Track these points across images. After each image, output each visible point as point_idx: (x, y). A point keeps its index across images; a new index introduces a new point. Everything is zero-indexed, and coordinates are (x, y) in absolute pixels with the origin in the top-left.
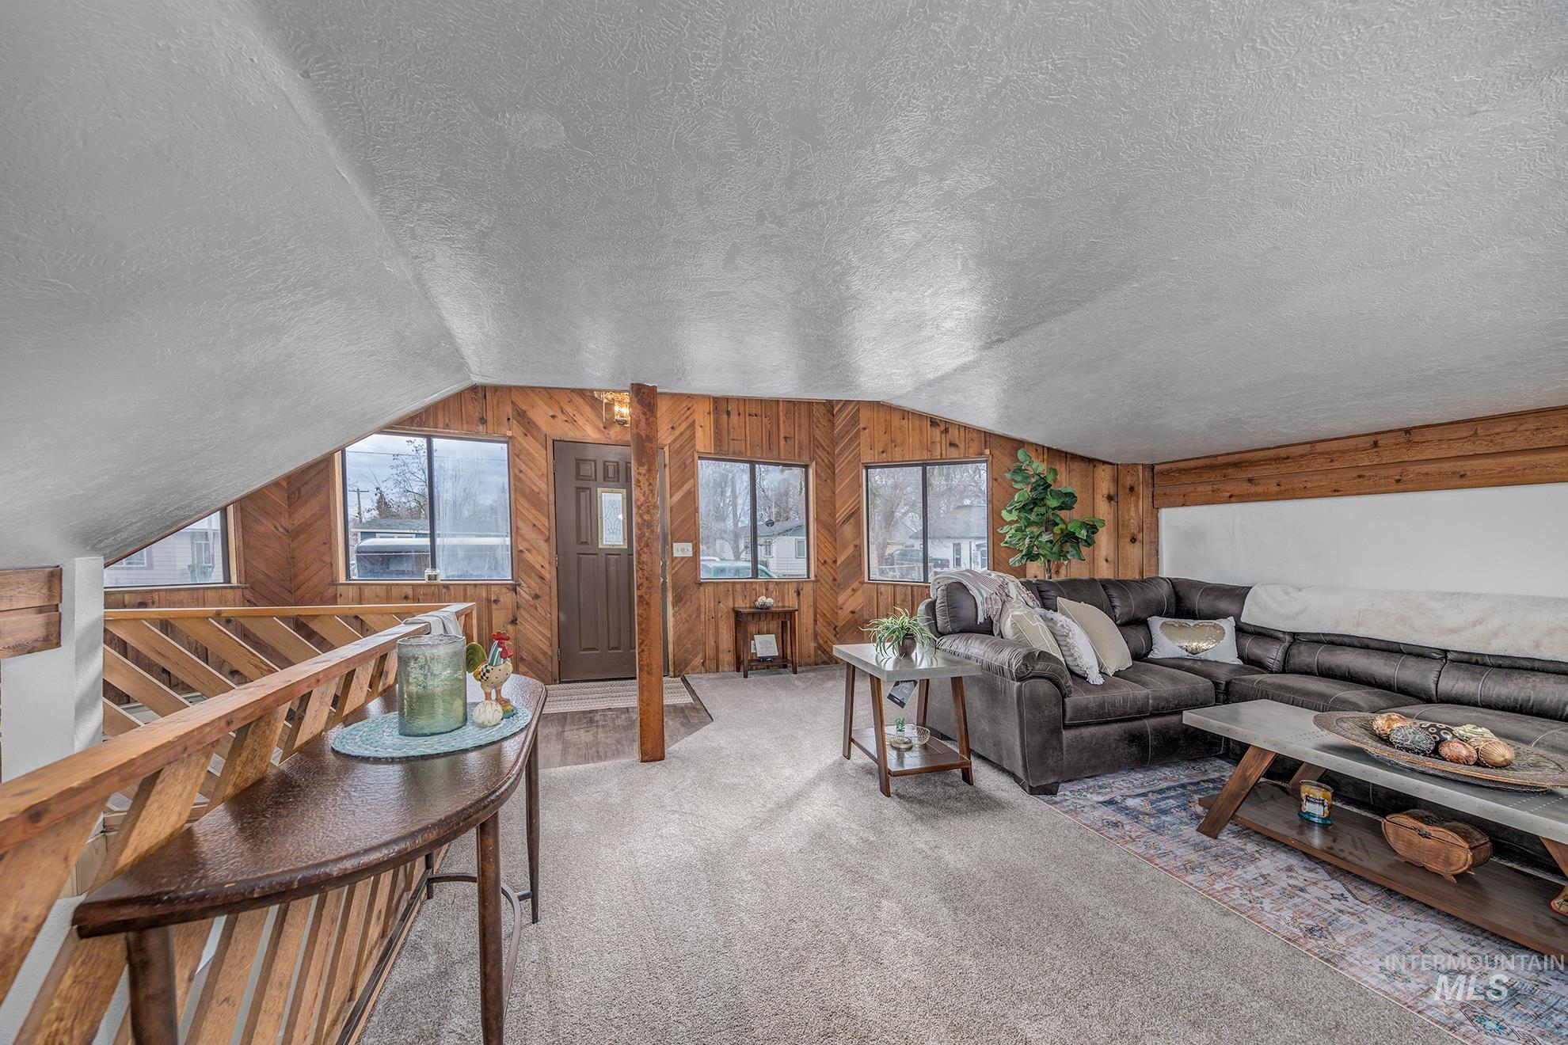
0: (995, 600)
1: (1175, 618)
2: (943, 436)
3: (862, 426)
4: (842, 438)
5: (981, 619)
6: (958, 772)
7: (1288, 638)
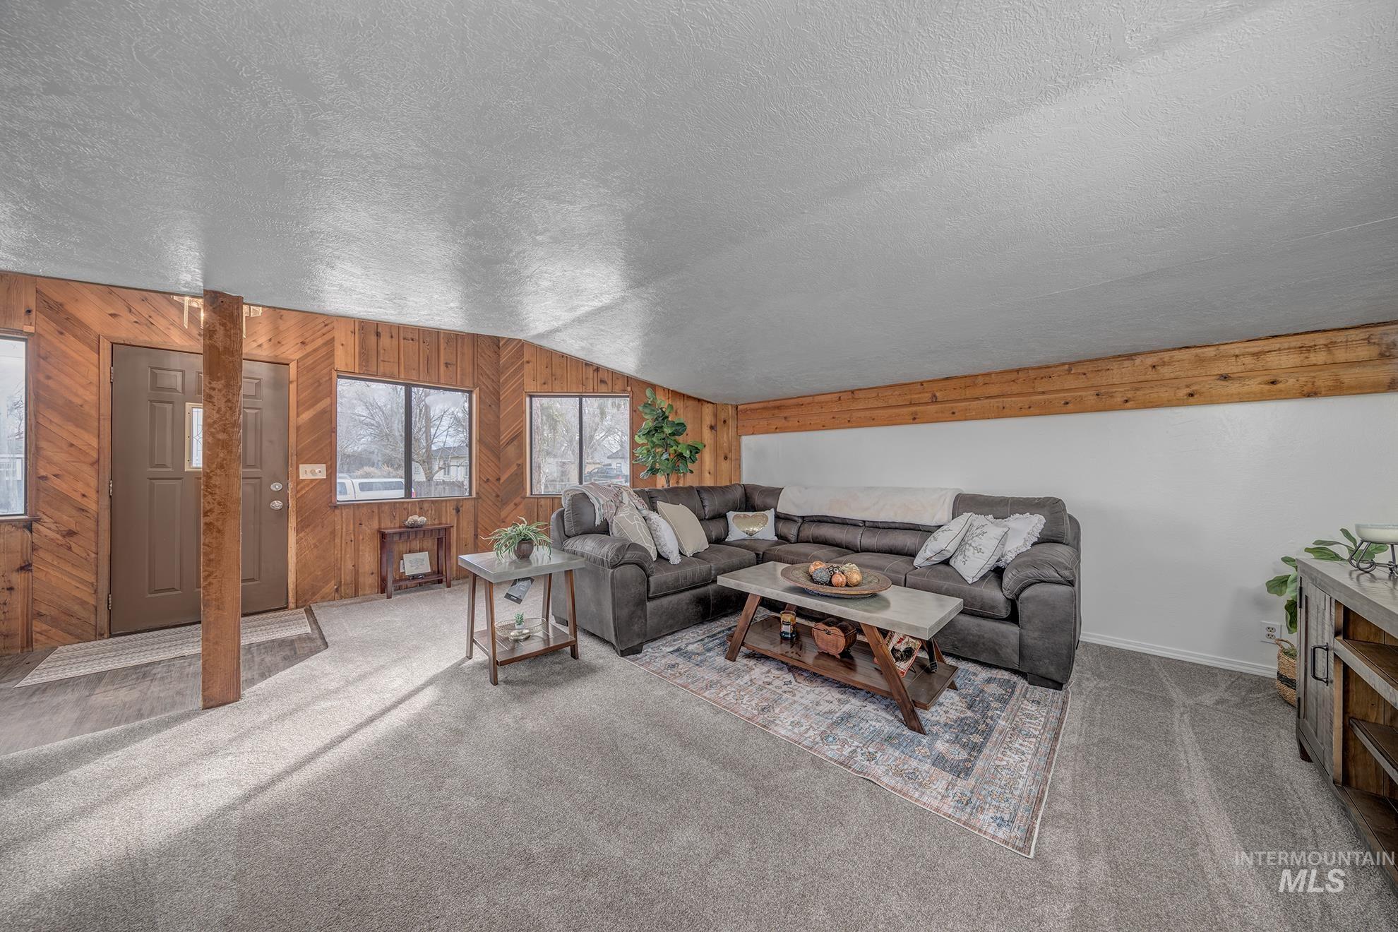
0: (611, 507)
1: (745, 511)
2: (596, 373)
3: (525, 359)
4: (507, 368)
5: (598, 522)
6: (568, 649)
7: (800, 520)
